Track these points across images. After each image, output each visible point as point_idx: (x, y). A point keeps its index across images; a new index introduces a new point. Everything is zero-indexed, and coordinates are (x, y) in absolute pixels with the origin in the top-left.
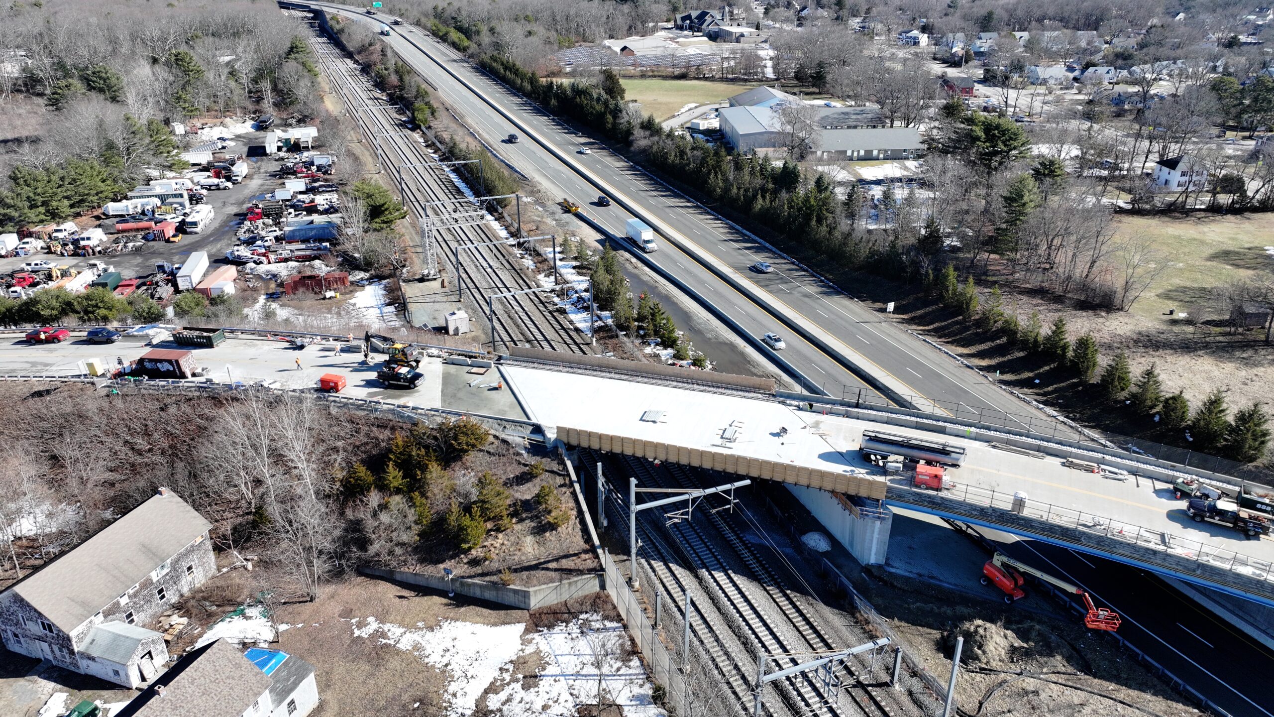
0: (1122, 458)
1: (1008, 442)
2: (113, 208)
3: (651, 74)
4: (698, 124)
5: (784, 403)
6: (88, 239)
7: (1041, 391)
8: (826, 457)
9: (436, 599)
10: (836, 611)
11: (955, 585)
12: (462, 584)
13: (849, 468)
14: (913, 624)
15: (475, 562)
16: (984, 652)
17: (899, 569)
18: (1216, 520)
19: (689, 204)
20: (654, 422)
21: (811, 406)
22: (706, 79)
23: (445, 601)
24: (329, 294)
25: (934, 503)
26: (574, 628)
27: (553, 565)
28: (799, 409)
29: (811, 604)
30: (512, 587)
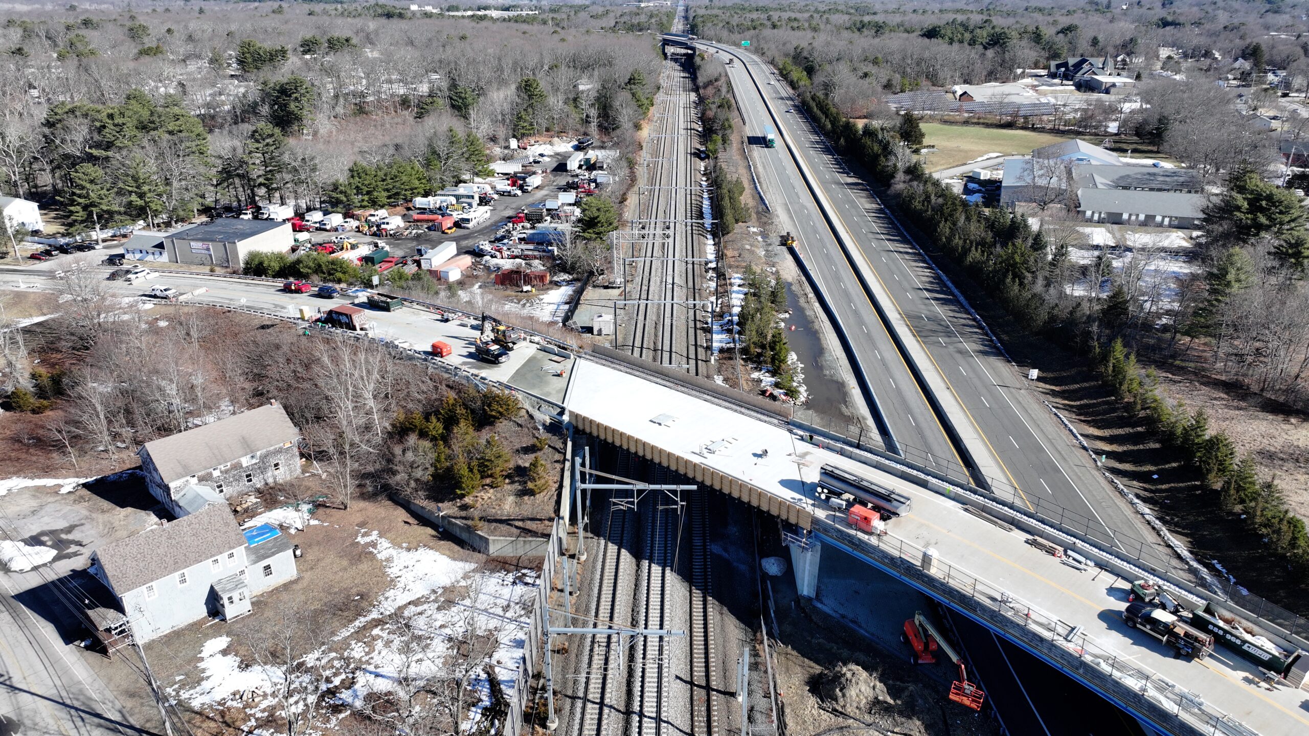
1: (984, 509)
2: (420, 201)
4: (979, 174)
5: (791, 431)
6: (388, 223)
7: (1153, 488)
8: (786, 484)
9: (430, 531)
10: (742, 626)
11: (873, 634)
12: (450, 522)
13: (797, 496)
14: (803, 656)
15: (464, 507)
16: (844, 696)
17: (827, 607)
18: (1147, 629)
19: (910, 251)
20: (660, 424)
21: (811, 437)
22: (1034, 129)
23: (434, 533)
24: (526, 288)
26: (510, 578)
27: (520, 524)
28: (802, 439)
29: (722, 614)
30: (479, 532)
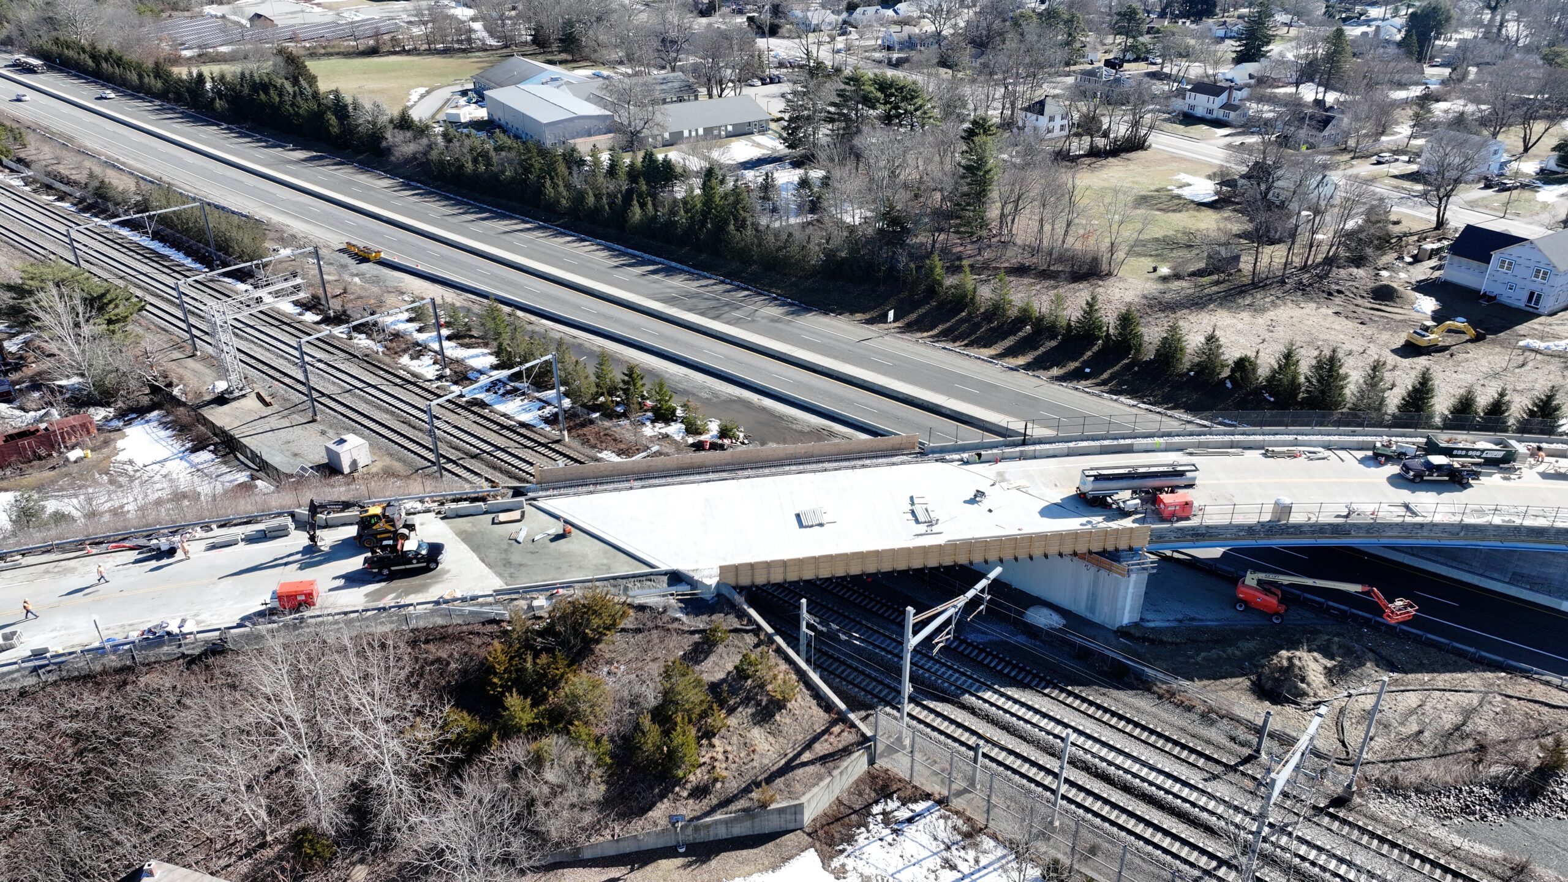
0: (1306, 435)
1: (1200, 445)
3: (323, 51)
4: (458, 115)
5: (943, 460)
8: (1050, 511)
9: (665, 864)
10: (1130, 692)
12: (696, 829)
13: (1084, 520)
14: (1215, 679)
15: (700, 792)
16: (1308, 684)
17: (1156, 622)
18: (1435, 477)
19: (528, 226)
20: (821, 525)
22: (407, 52)
23: (679, 861)
24: (73, 455)
25: (1198, 535)
26: (877, 828)
27: (807, 756)
28: (966, 463)
29: (1104, 694)
30: (773, 806)
